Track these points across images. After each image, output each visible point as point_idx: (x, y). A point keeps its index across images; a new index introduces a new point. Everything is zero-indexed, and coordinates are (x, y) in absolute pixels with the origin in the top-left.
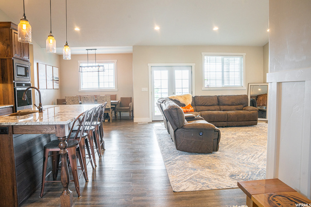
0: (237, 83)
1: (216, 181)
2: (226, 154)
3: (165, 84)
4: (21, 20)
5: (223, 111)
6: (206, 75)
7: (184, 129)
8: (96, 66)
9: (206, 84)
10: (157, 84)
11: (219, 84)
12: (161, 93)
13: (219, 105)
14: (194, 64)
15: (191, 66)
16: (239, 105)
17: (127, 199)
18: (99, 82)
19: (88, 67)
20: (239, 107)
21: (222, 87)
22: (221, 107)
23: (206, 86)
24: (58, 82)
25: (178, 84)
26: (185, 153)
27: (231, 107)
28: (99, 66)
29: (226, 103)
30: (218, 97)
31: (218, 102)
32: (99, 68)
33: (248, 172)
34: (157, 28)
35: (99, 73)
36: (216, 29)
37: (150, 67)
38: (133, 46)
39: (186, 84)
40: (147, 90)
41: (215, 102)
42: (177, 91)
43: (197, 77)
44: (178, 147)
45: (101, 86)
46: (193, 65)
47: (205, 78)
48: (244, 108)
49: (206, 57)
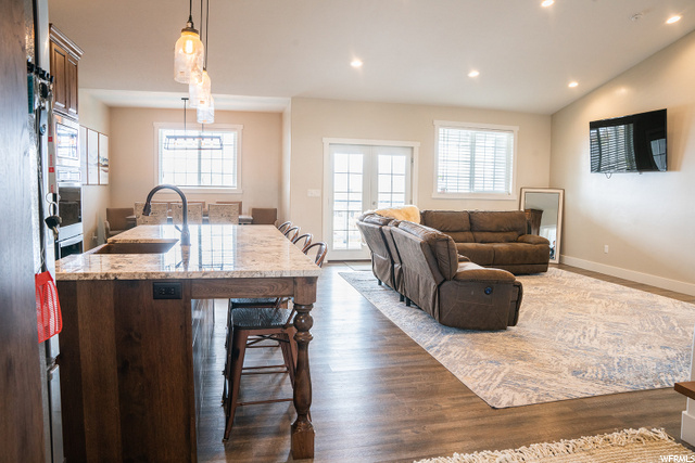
0: (501, 188)
1: (554, 384)
2: (531, 331)
3: (357, 183)
4: (183, 30)
5: (482, 242)
6: (441, 169)
7: (458, 281)
8: (194, 138)
9: (441, 185)
10: (340, 184)
11: (464, 188)
12: (348, 201)
13: (471, 230)
14: (419, 144)
15: (412, 148)
16: (510, 231)
17: (415, 429)
18: (200, 173)
19: (185, 138)
20: (509, 235)
21: (470, 194)
22: (477, 234)
23: (439, 191)
24: (106, 169)
25: (383, 184)
26: (453, 330)
27: (496, 234)
28: (201, 137)
29: (486, 227)
30: (471, 215)
31: (471, 224)
32: (200, 143)
33: (598, 365)
34: (357, 63)
35: (200, 153)
36: (474, 74)
37: (326, 146)
38: (293, 98)
39: (400, 184)
40: (319, 195)
41: (466, 225)
42: (381, 197)
43: (423, 170)
44: (444, 317)
45: (206, 181)
46: (416, 145)
47: (439, 174)
48: (520, 238)
49: (441, 130)
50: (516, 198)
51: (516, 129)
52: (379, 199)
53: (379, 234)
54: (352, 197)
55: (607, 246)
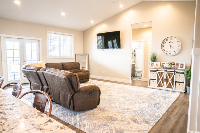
0: (69, 54)
3: (17, 54)
6: (50, 48)
9: (50, 54)
10: (9, 54)
11: (57, 55)
12: (14, 61)
13: (63, 69)
15: (39, 40)
20: (76, 70)
23: (49, 56)
25: (28, 53)
27: (72, 70)
29: (68, 68)
30: (62, 64)
36: (63, 14)
37: (2, 38)
39: (35, 54)
41: (61, 67)
42: (27, 59)
43: (43, 50)
44: (76, 108)
46: (41, 39)
47: (49, 50)
48: (79, 71)
49: (49, 34)
50: (74, 58)
51: (73, 35)
52: (27, 60)
53: (36, 74)
54: (15, 59)
55: (104, 71)
